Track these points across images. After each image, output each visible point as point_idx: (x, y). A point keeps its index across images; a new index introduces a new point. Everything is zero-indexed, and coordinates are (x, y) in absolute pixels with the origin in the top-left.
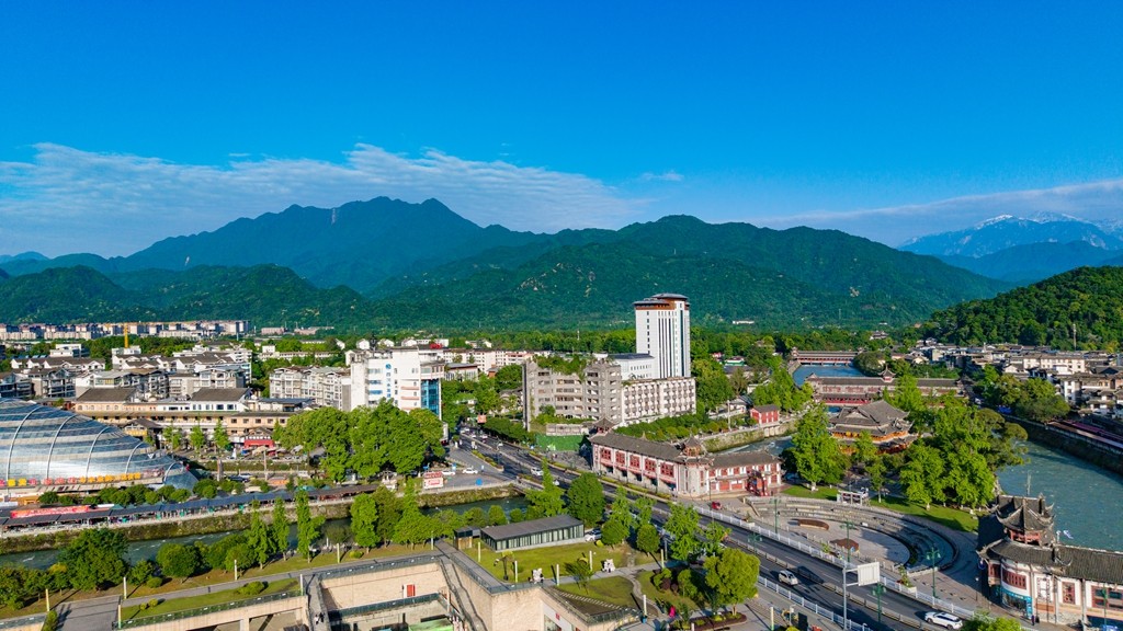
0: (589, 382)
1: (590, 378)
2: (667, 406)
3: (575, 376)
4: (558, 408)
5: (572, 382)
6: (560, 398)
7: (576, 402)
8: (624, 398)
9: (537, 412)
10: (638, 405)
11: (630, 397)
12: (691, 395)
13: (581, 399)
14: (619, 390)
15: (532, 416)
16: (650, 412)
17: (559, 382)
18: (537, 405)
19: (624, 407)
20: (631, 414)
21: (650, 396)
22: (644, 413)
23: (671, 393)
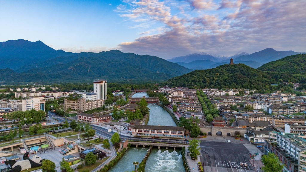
0: (78, 103)
1: (78, 101)
2: (96, 106)
3: (75, 101)
4: (72, 108)
5: (75, 102)
6: (72, 106)
7: (76, 107)
8: (86, 105)
9: (67, 109)
10: (89, 106)
11: (88, 105)
12: (102, 103)
13: (77, 106)
14: (85, 104)
15: (66, 110)
16: (92, 108)
17: (72, 102)
18: (67, 107)
19: (86, 107)
20: (88, 108)
21: (92, 104)
22: (91, 108)
23: (97, 104)
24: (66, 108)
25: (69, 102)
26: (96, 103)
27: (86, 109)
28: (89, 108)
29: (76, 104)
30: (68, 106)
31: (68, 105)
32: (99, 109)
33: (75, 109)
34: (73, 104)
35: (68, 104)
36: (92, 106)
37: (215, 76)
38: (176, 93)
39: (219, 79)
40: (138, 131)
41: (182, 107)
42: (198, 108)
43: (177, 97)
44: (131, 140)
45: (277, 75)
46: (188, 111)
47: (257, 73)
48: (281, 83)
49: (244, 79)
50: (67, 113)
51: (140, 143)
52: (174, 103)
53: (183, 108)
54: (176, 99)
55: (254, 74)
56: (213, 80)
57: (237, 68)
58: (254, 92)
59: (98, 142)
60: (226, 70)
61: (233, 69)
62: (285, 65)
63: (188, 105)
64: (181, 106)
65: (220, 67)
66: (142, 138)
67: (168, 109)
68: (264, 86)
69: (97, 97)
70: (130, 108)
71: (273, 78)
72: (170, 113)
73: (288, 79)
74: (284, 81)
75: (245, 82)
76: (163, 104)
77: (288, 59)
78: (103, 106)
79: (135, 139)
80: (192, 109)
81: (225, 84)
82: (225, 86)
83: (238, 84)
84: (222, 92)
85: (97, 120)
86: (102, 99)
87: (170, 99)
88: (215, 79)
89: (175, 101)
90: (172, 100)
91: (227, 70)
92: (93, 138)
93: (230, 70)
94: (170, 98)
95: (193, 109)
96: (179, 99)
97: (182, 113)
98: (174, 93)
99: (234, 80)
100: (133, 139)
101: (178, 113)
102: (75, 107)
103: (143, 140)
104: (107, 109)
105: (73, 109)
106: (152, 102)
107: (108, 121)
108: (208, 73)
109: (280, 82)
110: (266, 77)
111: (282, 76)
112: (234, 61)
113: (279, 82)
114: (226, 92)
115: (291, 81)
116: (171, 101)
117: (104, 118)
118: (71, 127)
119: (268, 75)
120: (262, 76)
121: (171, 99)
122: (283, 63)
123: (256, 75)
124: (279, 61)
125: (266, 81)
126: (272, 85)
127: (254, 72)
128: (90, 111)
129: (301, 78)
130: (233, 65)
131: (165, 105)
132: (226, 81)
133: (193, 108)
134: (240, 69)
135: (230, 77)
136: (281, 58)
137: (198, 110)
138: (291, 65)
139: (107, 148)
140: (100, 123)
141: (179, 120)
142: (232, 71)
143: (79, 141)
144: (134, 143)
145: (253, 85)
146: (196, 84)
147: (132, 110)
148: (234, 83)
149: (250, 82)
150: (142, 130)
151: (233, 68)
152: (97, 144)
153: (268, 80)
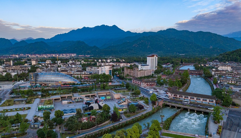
1: (134, 70)
3: (132, 70)
4: (129, 74)
7: (132, 74)
8: (139, 73)
12: (151, 72)
13: (132, 73)
16: (144, 75)
17: (129, 70)
18: (126, 74)
19: (139, 74)
21: (144, 73)
25: (127, 70)
26: (147, 72)
27: (139, 76)
28: (141, 75)
29: (132, 72)
30: (127, 72)
32: (148, 77)
33: (131, 75)
34: (130, 72)
38: (223, 67)
40: (174, 96)
41: (223, 80)
43: (220, 71)
44: (167, 102)
46: (228, 83)
50: (126, 77)
51: (173, 104)
59: (141, 99)
63: (231, 79)
64: (222, 78)
66: (176, 101)
67: (210, 81)
69: (149, 68)
70: (173, 77)
72: (210, 84)
78: (152, 74)
79: (170, 101)
85: (145, 84)
86: (153, 69)
87: (213, 72)
92: (139, 96)
96: (223, 72)
97: (222, 85)
98: (221, 67)
100: (168, 100)
101: (218, 85)
103: (176, 103)
104: (155, 77)
106: (196, 74)
107: (154, 86)
116: (214, 74)
117: (150, 83)
118: (126, 87)
128: (142, 77)
133: (234, 81)
139: (146, 104)
140: (147, 86)
143: (129, 97)
144: (168, 104)
147: (174, 80)
150: (177, 95)
152: (140, 101)
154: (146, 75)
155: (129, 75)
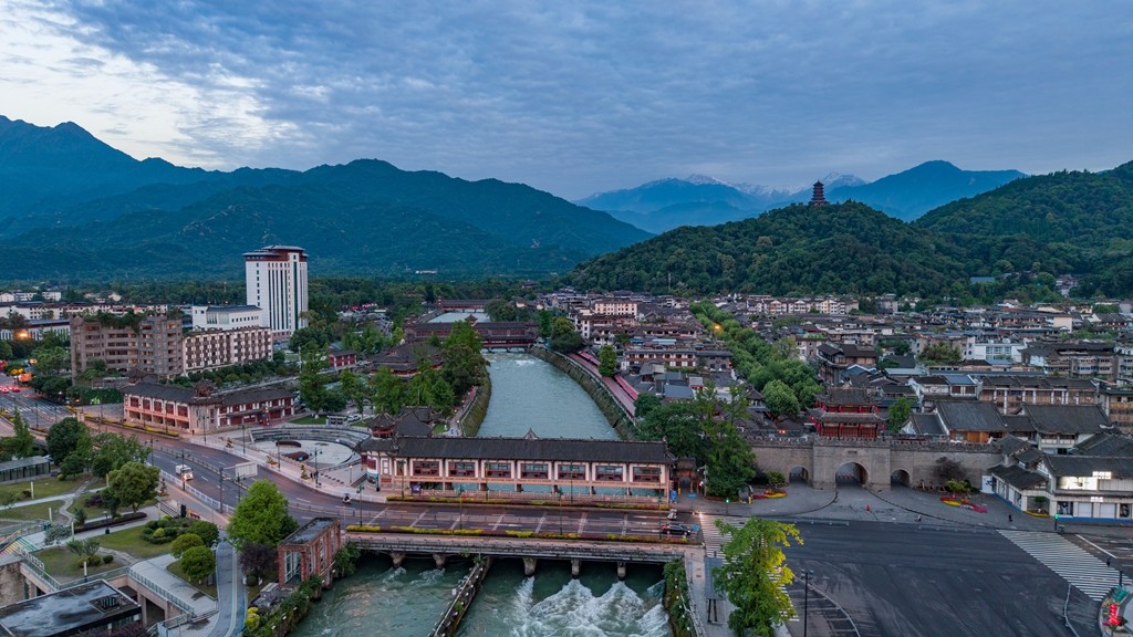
0: (144, 336)
1: (145, 332)
2: (238, 356)
3: (129, 330)
4: (113, 362)
5: (125, 335)
6: (112, 353)
7: (130, 356)
8: (186, 350)
9: (84, 368)
10: (202, 355)
11: (194, 349)
12: (267, 344)
13: (137, 351)
14: (180, 342)
15: (79, 372)
16: (218, 362)
17: (111, 336)
18: (84, 360)
19: (186, 358)
20: (194, 365)
21: (218, 346)
22: (210, 362)
23: (243, 343)
24: (79, 364)
25: (95, 333)
26: (238, 340)
27: (186, 366)
28: (202, 364)
29: (132, 342)
30: (92, 351)
31: (87, 346)
32: (249, 370)
33: (129, 366)
34: (119, 344)
35: (88, 342)
36: (218, 353)
37: (756, 248)
38: (609, 306)
39: (771, 258)
41: (642, 356)
42: (713, 357)
43: (614, 317)
45: (989, 246)
46: (669, 369)
47: (918, 239)
48: (1007, 275)
49: (873, 257)
50: (83, 385)
52: (602, 342)
53: (646, 357)
54: (610, 325)
55: (905, 240)
56: (749, 263)
57: (840, 218)
58: (913, 305)
60: (796, 225)
61: (825, 223)
62: (1010, 210)
63: (671, 346)
64: (636, 348)
65: (775, 213)
67: (578, 368)
68: (949, 285)
69: (260, 323)
71: (971, 256)
72: (585, 382)
73: (1033, 258)
74: (1017, 268)
75: (875, 268)
76: (554, 348)
77: (1022, 190)
80: (685, 364)
81: (796, 279)
82: (798, 284)
83: (846, 278)
84: (793, 302)
87: (584, 326)
88: (760, 259)
89: (606, 332)
90: (592, 330)
91: (803, 227)
93: (813, 227)
94: (586, 319)
95: (690, 364)
96: (626, 323)
97: (644, 378)
98: (602, 305)
99: (833, 260)
101: (625, 382)
102: (124, 357)
104: (293, 370)
105: (118, 366)
106: (508, 342)
108: (727, 236)
109: (1003, 269)
110: (948, 252)
111: (1007, 247)
112: (826, 192)
113: (996, 271)
114: (809, 306)
115: (1042, 269)
116: (588, 332)
119: (954, 246)
120: (933, 247)
121: (588, 325)
122: (1004, 202)
123: (910, 244)
124: (990, 197)
125: (951, 268)
126: (974, 280)
127: (903, 235)
128: (207, 375)
129: (1079, 257)
130: (823, 208)
131: (563, 350)
132: (800, 267)
133: (690, 356)
134: (851, 223)
135: (815, 250)
136: (992, 189)
137: (712, 366)
138: (1033, 210)
141: (632, 409)
142: (822, 231)
145: (907, 279)
146: (684, 281)
148: (832, 274)
149: (894, 268)
151: (823, 217)
153: (957, 263)
154: (236, 359)
155: (111, 366)
